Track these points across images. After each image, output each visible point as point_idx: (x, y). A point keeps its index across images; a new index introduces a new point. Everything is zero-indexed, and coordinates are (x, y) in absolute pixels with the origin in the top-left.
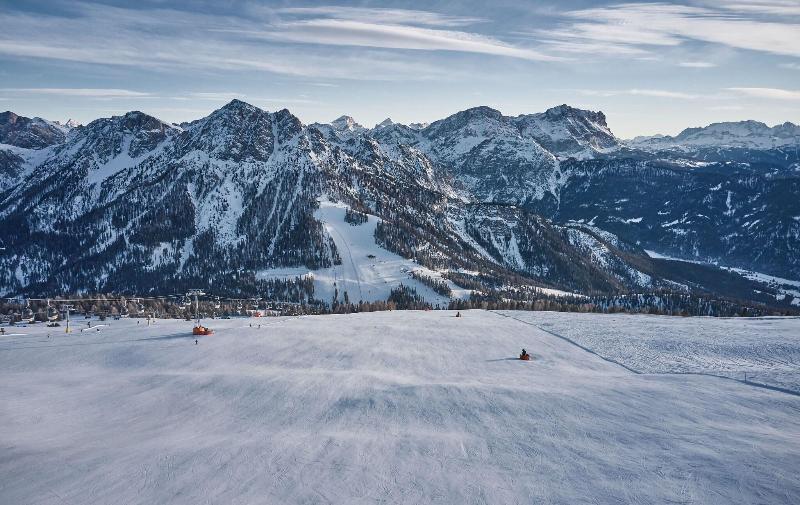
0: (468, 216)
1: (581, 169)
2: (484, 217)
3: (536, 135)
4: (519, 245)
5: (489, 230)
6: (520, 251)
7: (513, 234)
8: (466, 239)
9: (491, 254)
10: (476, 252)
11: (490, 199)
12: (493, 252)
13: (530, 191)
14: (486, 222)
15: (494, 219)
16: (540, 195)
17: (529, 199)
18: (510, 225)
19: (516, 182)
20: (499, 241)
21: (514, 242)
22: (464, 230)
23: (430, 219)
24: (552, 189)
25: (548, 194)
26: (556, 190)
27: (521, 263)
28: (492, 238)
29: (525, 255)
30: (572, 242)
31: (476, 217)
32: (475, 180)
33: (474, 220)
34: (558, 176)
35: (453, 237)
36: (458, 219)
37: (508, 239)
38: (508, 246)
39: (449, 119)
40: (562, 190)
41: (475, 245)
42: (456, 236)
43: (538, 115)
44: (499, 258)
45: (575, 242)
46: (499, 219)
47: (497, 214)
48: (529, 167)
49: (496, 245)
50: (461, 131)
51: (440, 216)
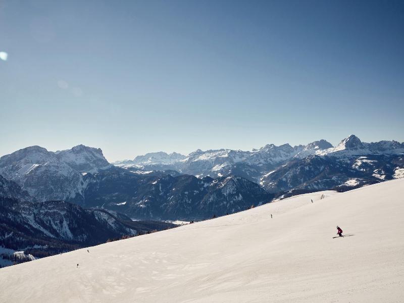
0: (36, 211)
1: (94, 178)
2: (46, 211)
3: (68, 162)
4: (69, 225)
5: (50, 218)
6: (69, 229)
7: (64, 219)
8: (36, 226)
9: (52, 234)
10: (43, 233)
11: (44, 200)
12: (53, 231)
13: (68, 194)
14: (46, 214)
15: (52, 211)
16: (73, 195)
17: (67, 198)
18: (62, 213)
19: (59, 190)
20: (56, 225)
21: (65, 223)
22: (34, 221)
23: (10, 216)
24: (80, 191)
25: (78, 194)
26: (82, 192)
27: (70, 235)
28: (52, 223)
29: (72, 230)
30: (97, 218)
31: (41, 211)
32: (34, 190)
33: (40, 213)
34: (82, 184)
35: (27, 226)
36: (30, 214)
37: (61, 222)
38: (62, 227)
40: (85, 191)
41: (42, 229)
42: (29, 225)
43: (69, 151)
44: (57, 235)
45: (99, 218)
46: (55, 210)
47: (54, 208)
48: (66, 179)
49: (55, 227)
51: (16, 213)
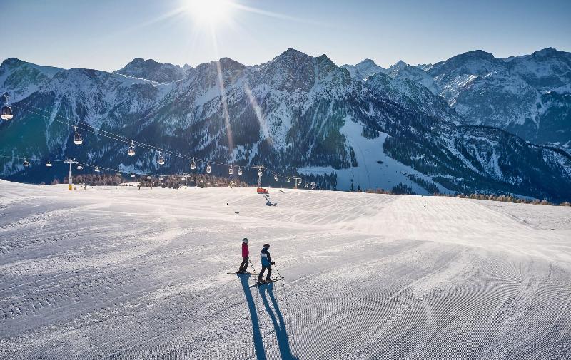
0: (458, 135)
1: (561, 101)
2: (471, 137)
3: (522, 73)
4: (499, 160)
5: (474, 147)
6: (499, 165)
7: (494, 151)
8: (455, 153)
9: (474, 166)
10: (462, 163)
11: (478, 123)
12: (477, 164)
13: (514, 118)
14: (472, 141)
15: (479, 138)
16: (521, 121)
17: (512, 124)
18: (492, 144)
19: (501, 111)
20: (482, 156)
21: (494, 157)
22: (453, 146)
23: (427, 136)
24: (533, 117)
25: (529, 121)
26: (536, 118)
27: (499, 174)
28: (477, 153)
29: (503, 168)
30: (545, 159)
31: (465, 137)
32: (467, 108)
33: (462, 139)
34: (539, 106)
35: (444, 151)
36: (450, 138)
37: (489, 155)
38: (489, 160)
39: (449, 60)
40: (542, 118)
41: (462, 158)
42: (447, 150)
43: (528, 58)
44: (481, 169)
45: (549, 160)
46: (483, 139)
47: (482, 135)
48: (515, 98)
49: (479, 159)
50: (458, 70)
51: (435, 134)
